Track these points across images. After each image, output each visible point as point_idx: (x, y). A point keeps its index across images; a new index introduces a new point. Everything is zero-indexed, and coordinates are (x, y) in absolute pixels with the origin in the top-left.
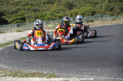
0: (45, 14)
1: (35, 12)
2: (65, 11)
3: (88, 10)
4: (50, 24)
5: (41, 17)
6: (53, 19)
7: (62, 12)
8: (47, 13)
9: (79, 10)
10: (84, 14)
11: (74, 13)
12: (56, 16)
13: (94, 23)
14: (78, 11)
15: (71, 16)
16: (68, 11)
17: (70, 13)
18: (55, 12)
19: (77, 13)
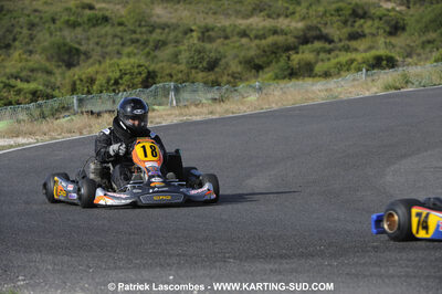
2: (49, 73)
3: (129, 67)
7: (41, 77)
9: (101, 70)
10: (116, 83)
11: (81, 80)
12: (19, 92)
13: (155, 114)
14: (97, 72)
16: (63, 74)
17: (67, 81)
18: (16, 78)
19: (92, 81)
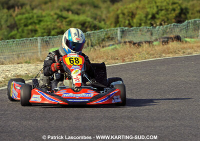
0: (38, 17)
1: (9, 8)
3: (165, 4)
5: (26, 25)
8: (44, 14)
9: (141, 6)
11: (124, 14)
13: (186, 45)
14: (137, 8)
15: (117, 22)
18: (68, 10)
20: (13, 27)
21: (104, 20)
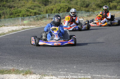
0: (20, 11)
1: (10, 8)
3: (63, 6)
4: (25, 20)
5: (16, 14)
6: (28, 16)
7: (37, 8)
8: (22, 10)
10: (59, 10)
11: (49, 9)
12: (31, 12)
14: (54, 7)
15: (47, 12)
16: (44, 8)
17: (45, 10)
18: (30, 8)
19: (52, 10)
20: (11, 14)
21: (42, 11)
